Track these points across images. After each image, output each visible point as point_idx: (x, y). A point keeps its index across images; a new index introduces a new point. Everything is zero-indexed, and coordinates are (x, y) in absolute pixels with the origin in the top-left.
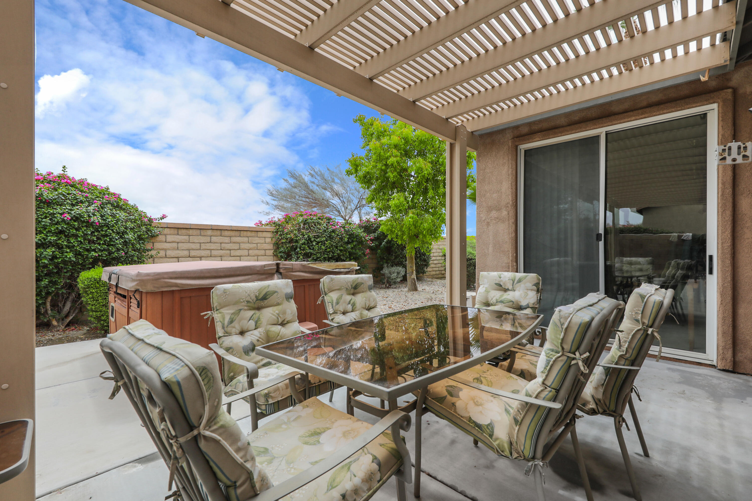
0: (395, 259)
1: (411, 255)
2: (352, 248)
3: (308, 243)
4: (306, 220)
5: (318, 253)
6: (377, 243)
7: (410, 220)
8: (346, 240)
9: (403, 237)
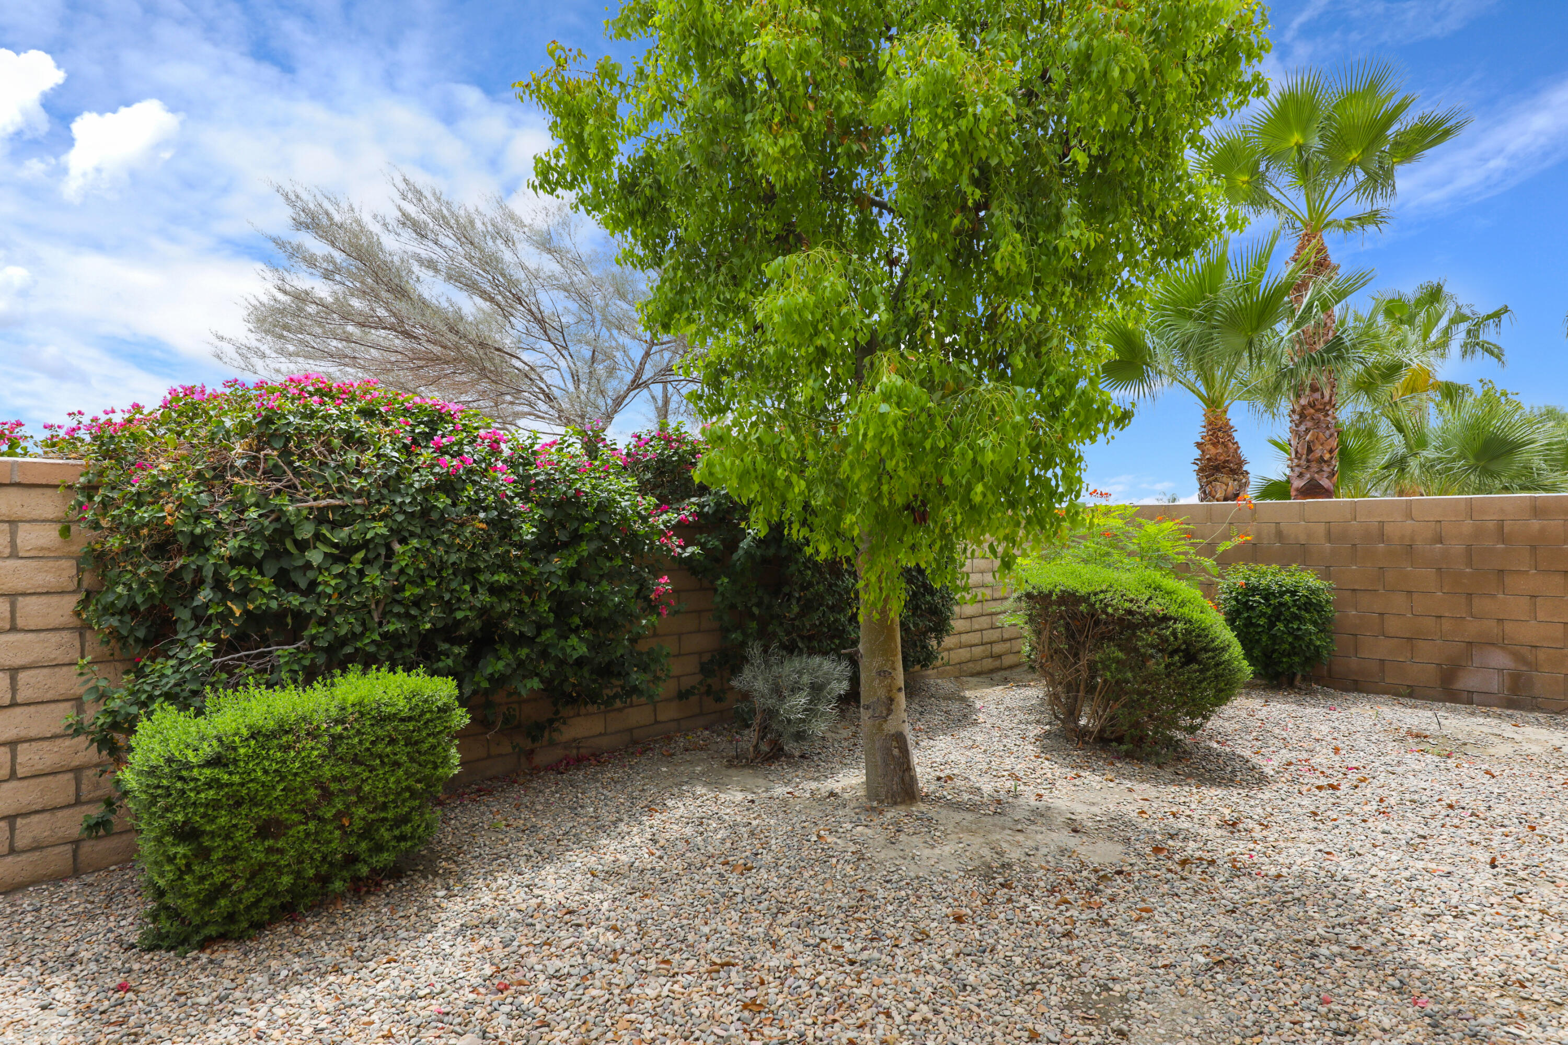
0: (801, 615)
1: (884, 612)
2: (573, 576)
3: (275, 553)
4: (268, 421)
5: (342, 609)
6: (714, 543)
7: (884, 408)
8: (528, 531)
9: (838, 519)
